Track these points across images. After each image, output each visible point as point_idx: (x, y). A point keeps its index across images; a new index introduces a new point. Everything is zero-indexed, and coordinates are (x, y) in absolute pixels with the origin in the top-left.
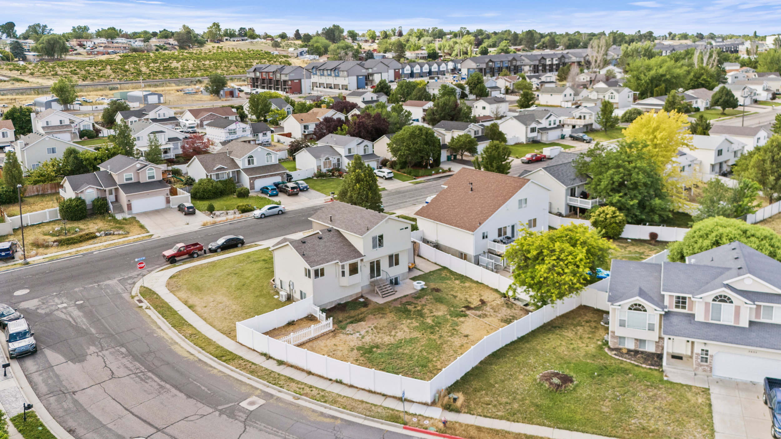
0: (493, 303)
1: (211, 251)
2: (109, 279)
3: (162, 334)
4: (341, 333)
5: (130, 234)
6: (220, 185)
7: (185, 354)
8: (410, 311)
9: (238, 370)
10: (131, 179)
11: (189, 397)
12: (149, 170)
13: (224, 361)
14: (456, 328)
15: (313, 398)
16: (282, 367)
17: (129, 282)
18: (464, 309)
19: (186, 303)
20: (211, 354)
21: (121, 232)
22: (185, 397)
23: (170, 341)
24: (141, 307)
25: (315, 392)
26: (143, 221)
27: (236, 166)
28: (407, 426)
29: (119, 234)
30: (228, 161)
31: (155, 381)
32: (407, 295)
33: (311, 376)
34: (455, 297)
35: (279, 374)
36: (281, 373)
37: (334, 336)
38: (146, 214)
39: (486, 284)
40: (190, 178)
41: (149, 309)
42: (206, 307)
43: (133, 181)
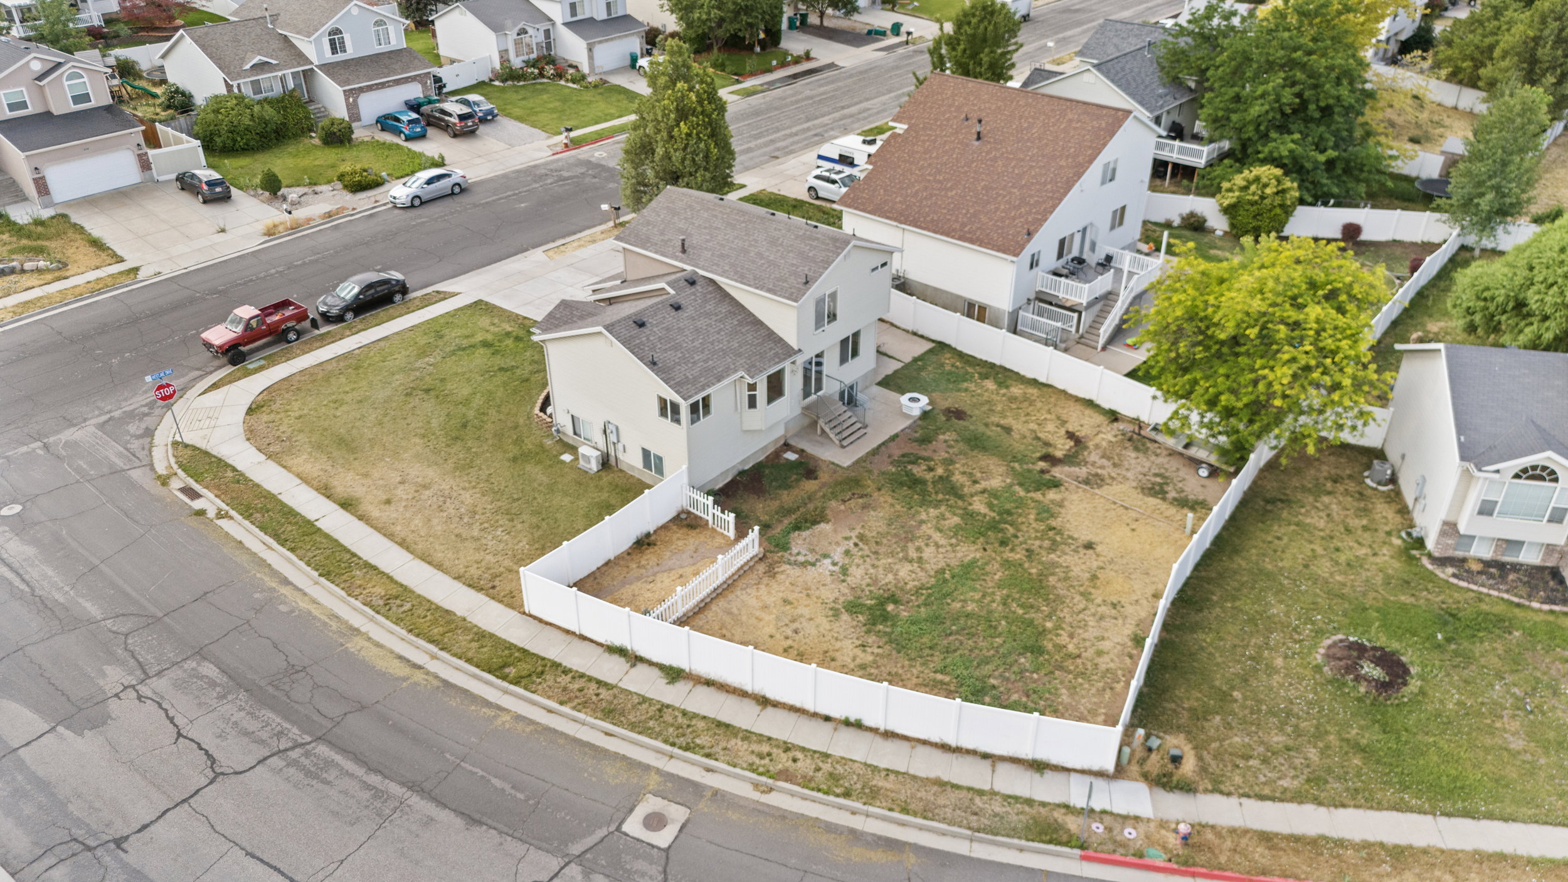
0: (1097, 440)
1: (327, 318)
2: (70, 423)
3: (304, 605)
4: (781, 561)
5: (72, 269)
6: (269, 112)
7: (401, 670)
8: (923, 482)
9: (566, 709)
10: (23, 105)
11: (473, 821)
12: (69, 78)
13: (516, 682)
14: (1053, 523)
15: (807, 782)
16: (682, 687)
17: (133, 428)
18: (1042, 465)
19: (326, 491)
20: (469, 661)
21: (42, 264)
22: (459, 822)
23: (334, 625)
24: (201, 513)
25: (805, 765)
26: (96, 225)
27: (301, 57)
28: (1090, 853)
29: (38, 271)
30: (276, 44)
31: (351, 775)
32: (896, 436)
33: (770, 710)
34: (1008, 430)
35: (684, 713)
36: (691, 708)
37: (771, 573)
38: (91, 202)
39: (1060, 386)
40: (177, 91)
41: (227, 516)
42: (388, 502)
43: (30, 110)
